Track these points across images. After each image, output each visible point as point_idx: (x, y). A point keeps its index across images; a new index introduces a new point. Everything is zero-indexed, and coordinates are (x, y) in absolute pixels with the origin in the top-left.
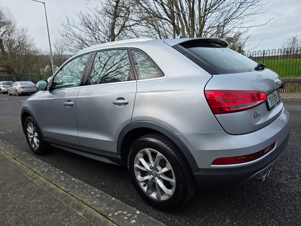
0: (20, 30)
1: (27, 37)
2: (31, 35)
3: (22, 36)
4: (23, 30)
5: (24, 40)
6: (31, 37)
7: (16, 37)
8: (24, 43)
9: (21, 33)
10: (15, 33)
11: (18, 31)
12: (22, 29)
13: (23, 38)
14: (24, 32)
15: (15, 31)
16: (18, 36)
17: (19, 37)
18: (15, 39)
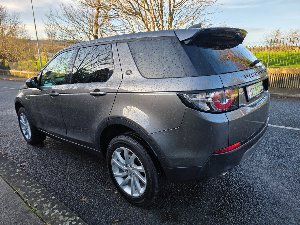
0: (11, 16)
1: (18, 23)
2: (22, 21)
3: (14, 22)
4: (15, 16)
5: (16, 27)
6: (22, 23)
7: (7, 23)
8: (16, 30)
9: (13, 19)
10: (7, 19)
11: (9, 17)
12: (13, 15)
13: (15, 24)
14: (16, 18)
15: (7, 17)
16: (9, 22)
17: (11, 23)
18: (7, 25)
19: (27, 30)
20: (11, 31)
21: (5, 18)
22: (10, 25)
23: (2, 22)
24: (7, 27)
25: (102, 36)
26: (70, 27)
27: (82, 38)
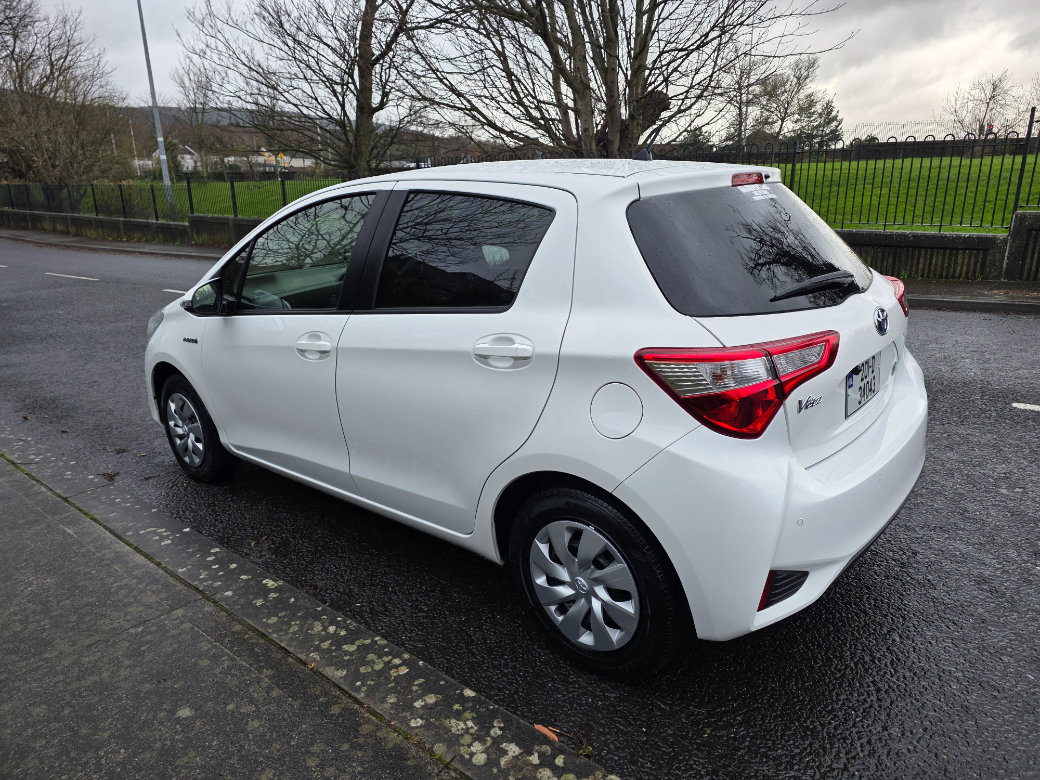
1: (78, 47)
3: (62, 41)
4: (65, 21)
5: (69, 58)
6: (92, 46)
9: (58, 32)
10: (36, 30)
11: (45, 23)
12: (59, 18)
13: (66, 48)
14: (68, 28)
15: (37, 24)
16: (46, 41)
17: (52, 46)
18: (37, 53)
19: (108, 69)
20: (52, 73)
21: (29, 28)
22: (47, 53)
23: (18, 42)
24: (39, 58)
25: (385, 95)
26: (275, 59)
27: (316, 99)
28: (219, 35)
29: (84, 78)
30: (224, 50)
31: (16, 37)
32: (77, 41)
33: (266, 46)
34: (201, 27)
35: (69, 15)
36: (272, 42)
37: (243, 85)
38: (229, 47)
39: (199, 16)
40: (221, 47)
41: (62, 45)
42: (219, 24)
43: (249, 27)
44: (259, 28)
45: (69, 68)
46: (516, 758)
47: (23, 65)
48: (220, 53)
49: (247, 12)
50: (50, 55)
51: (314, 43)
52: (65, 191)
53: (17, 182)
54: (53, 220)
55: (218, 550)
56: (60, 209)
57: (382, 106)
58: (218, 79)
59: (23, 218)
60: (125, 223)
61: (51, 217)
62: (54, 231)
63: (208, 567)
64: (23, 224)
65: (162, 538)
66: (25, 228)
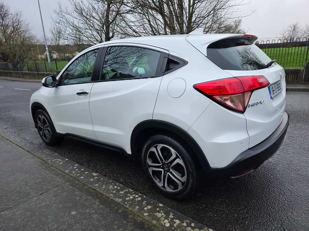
1: (21, 22)
2: (25, 20)
3: (17, 20)
4: (17, 15)
9: (15, 18)
10: (9, 17)
16: (12, 21)
18: (9, 24)
19: (30, 28)
20: (14, 30)
21: (7, 17)
22: (12, 24)
23: (4, 21)
24: (10, 26)
25: (113, 33)
26: (80, 24)
27: (93, 35)
28: (64, 17)
29: (23, 31)
30: (65, 22)
31: (3, 20)
32: (21, 20)
33: (78, 20)
34: (58, 15)
35: (19, 13)
36: (79, 19)
37: (71, 32)
38: (66, 20)
39: (57, 12)
40: (64, 21)
41: (17, 22)
42: (64, 13)
43: (73, 15)
44: (76, 14)
45: (19, 28)
46: (179, 224)
47: (5, 28)
48: (64, 23)
49: (72, 10)
50: (13, 25)
51: (91, 19)
52: (19, 65)
53: (4, 63)
54: (16, 73)
55: (77, 165)
56: (17, 70)
57: (112, 37)
58: (64, 30)
59: (7, 73)
60: (37, 74)
61: (15, 73)
62: (16, 77)
63: (74, 170)
64: (7, 75)
65: (60, 162)
66: (7, 76)
